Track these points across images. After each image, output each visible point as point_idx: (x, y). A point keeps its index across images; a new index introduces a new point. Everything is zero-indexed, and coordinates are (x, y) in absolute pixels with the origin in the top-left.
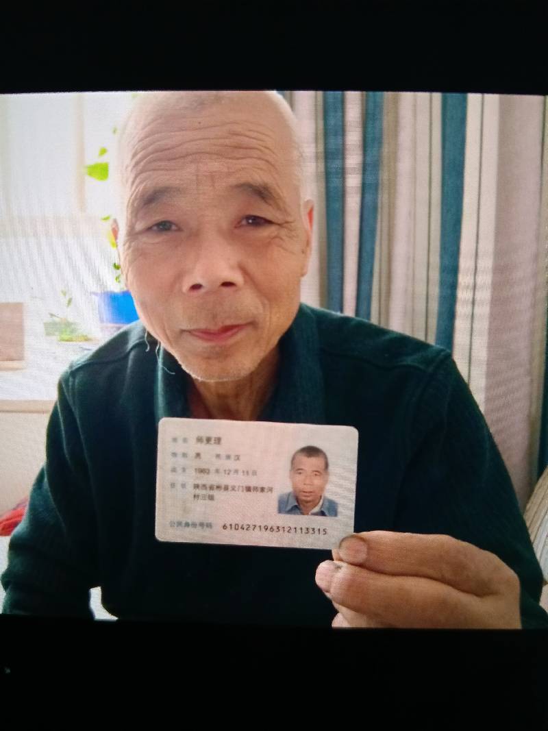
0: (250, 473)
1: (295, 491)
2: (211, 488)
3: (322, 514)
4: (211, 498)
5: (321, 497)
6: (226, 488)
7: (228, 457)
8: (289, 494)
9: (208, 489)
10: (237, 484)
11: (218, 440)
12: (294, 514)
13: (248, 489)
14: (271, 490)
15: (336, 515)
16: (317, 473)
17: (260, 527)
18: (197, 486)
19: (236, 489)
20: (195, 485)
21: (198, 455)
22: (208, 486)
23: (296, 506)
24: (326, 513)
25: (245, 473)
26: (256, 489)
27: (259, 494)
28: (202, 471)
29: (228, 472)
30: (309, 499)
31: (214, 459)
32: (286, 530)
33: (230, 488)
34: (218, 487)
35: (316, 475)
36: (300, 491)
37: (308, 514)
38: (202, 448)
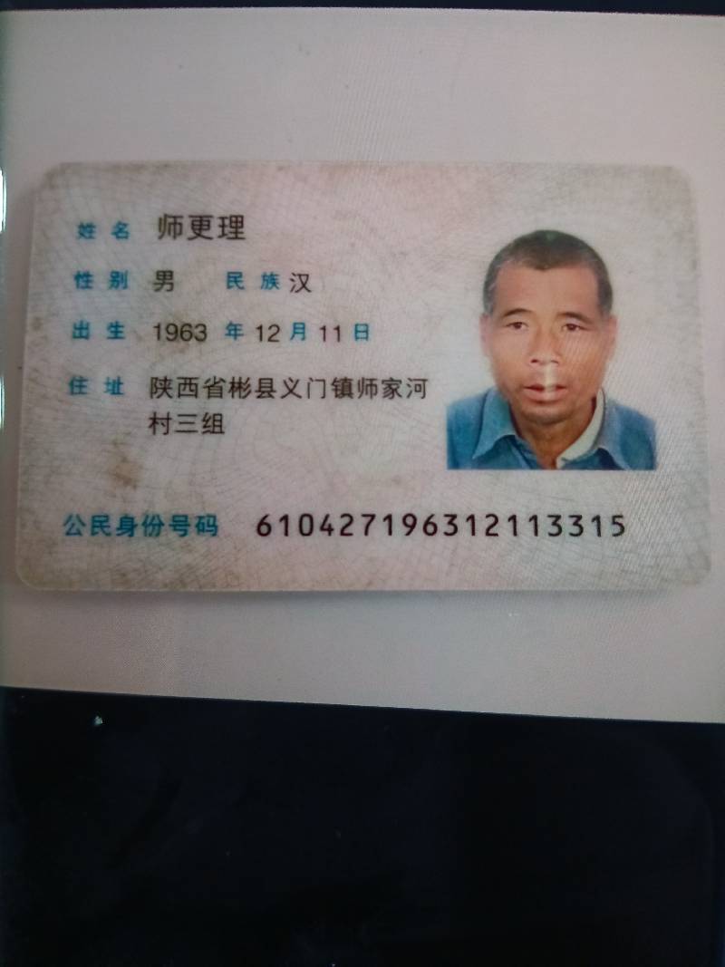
0: (348, 333)
1: (502, 388)
2: (214, 388)
3: (602, 460)
4: (214, 424)
5: (594, 400)
6: (266, 389)
7: (270, 281)
8: (484, 398)
9: (203, 393)
10: (302, 374)
11: (234, 227)
12: (508, 466)
13: (343, 388)
14: (420, 387)
15: (651, 464)
16: (574, 321)
17: (389, 518)
18: (160, 387)
19: (301, 390)
20: (154, 380)
21: (165, 278)
22: (201, 383)
23: (511, 438)
24: (618, 459)
25: (331, 334)
26: (368, 386)
27: (379, 404)
28: (181, 333)
29: (270, 333)
30: (552, 411)
31: (220, 289)
32: (482, 525)
33: (280, 389)
34: (239, 387)
35: (571, 327)
36: (522, 387)
37: (553, 465)
38: (179, 253)
